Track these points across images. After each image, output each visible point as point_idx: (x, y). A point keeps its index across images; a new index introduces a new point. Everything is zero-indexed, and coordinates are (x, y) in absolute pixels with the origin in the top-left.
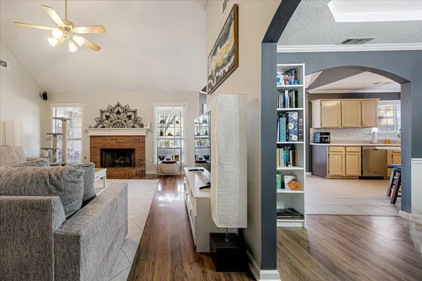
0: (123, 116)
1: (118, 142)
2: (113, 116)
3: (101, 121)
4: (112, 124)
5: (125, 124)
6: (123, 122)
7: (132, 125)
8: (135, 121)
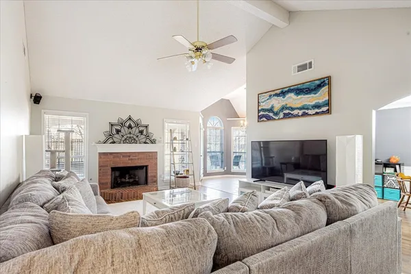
0: (135, 131)
1: (132, 159)
2: (125, 131)
3: (111, 136)
4: (123, 139)
5: (137, 139)
6: (135, 137)
7: (144, 140)
8: (147, 136)
